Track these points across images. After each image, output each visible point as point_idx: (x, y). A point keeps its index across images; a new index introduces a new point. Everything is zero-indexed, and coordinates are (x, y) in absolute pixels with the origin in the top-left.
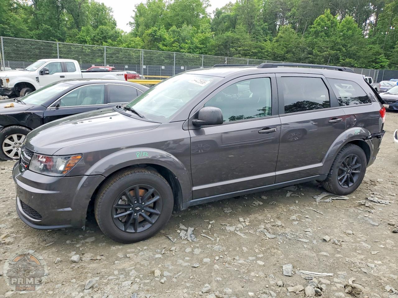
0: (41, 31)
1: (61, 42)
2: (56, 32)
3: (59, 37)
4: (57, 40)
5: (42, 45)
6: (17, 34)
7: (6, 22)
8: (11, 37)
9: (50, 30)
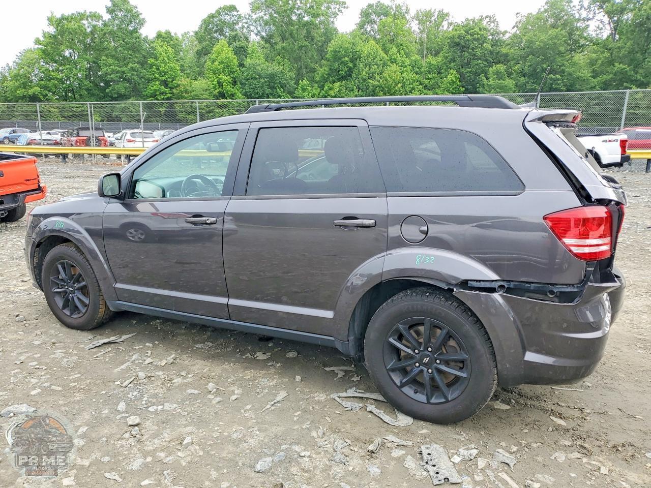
0: (611, 76)
1: (641, 88)
2: (636, 73)
3: (640, 80)
4: (634, 87)
5: (607, 98)
6: (571, 86)
7: (560, 70)
8: (562, 91)
9: (626, 71)
